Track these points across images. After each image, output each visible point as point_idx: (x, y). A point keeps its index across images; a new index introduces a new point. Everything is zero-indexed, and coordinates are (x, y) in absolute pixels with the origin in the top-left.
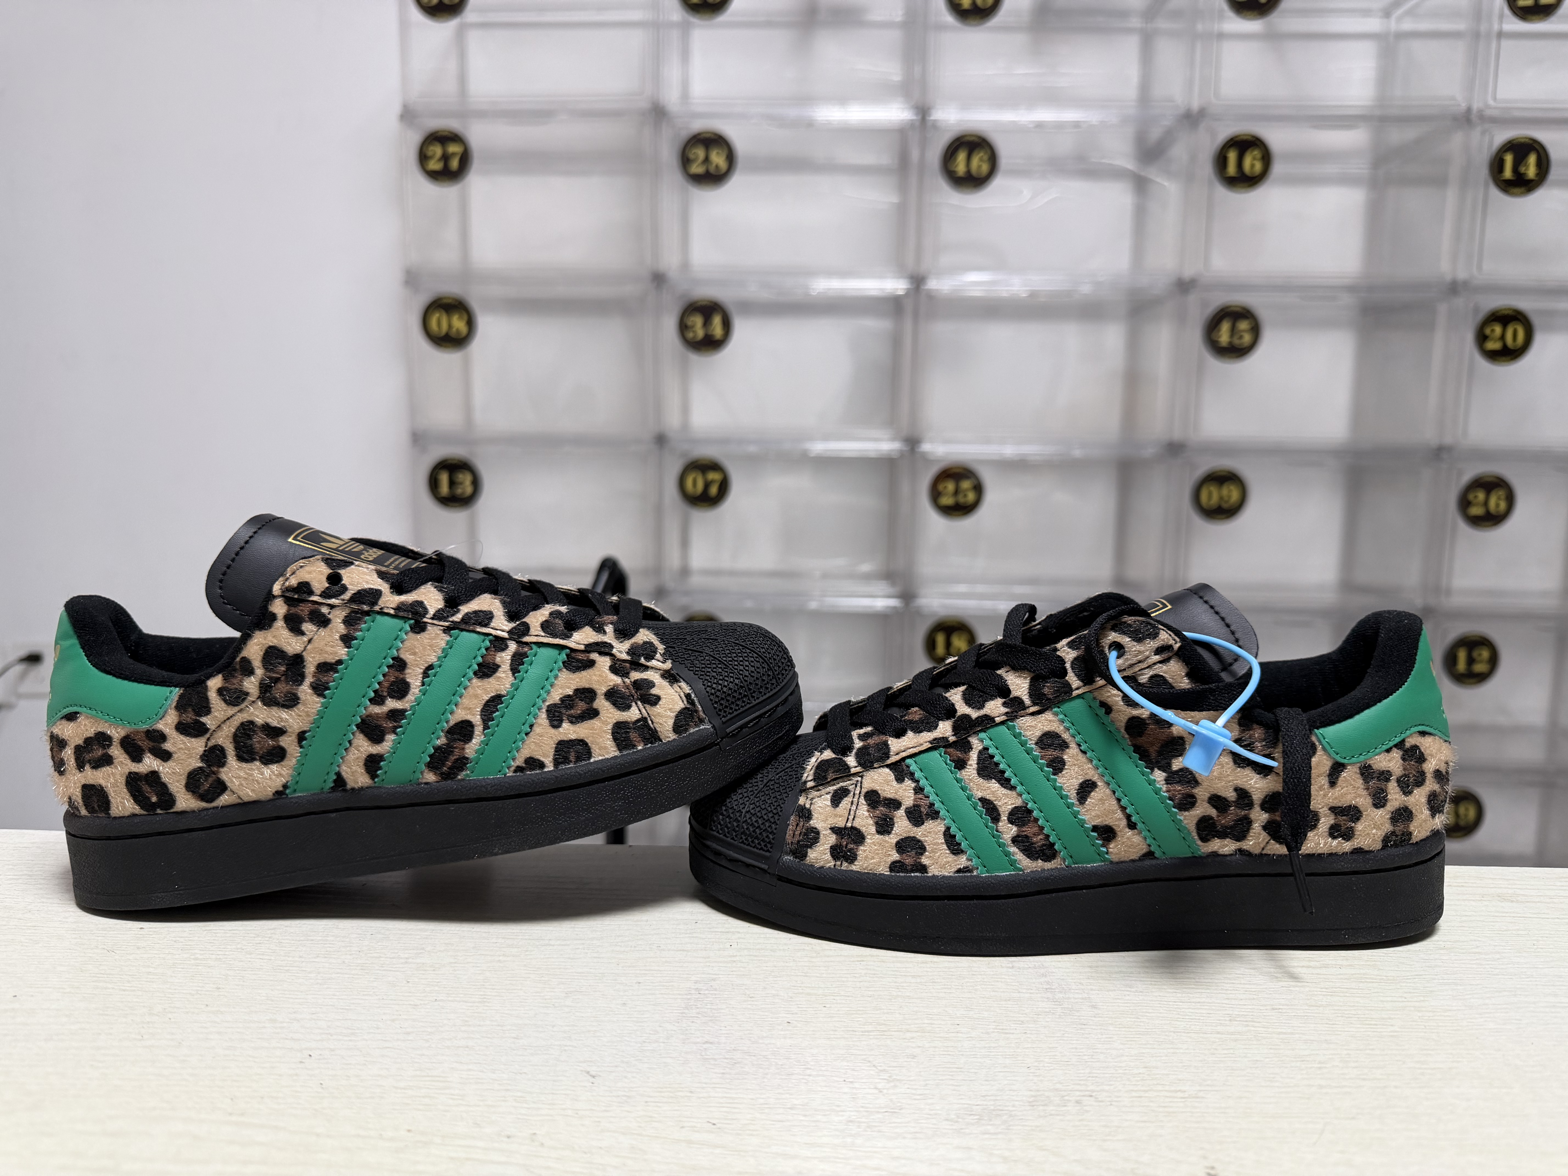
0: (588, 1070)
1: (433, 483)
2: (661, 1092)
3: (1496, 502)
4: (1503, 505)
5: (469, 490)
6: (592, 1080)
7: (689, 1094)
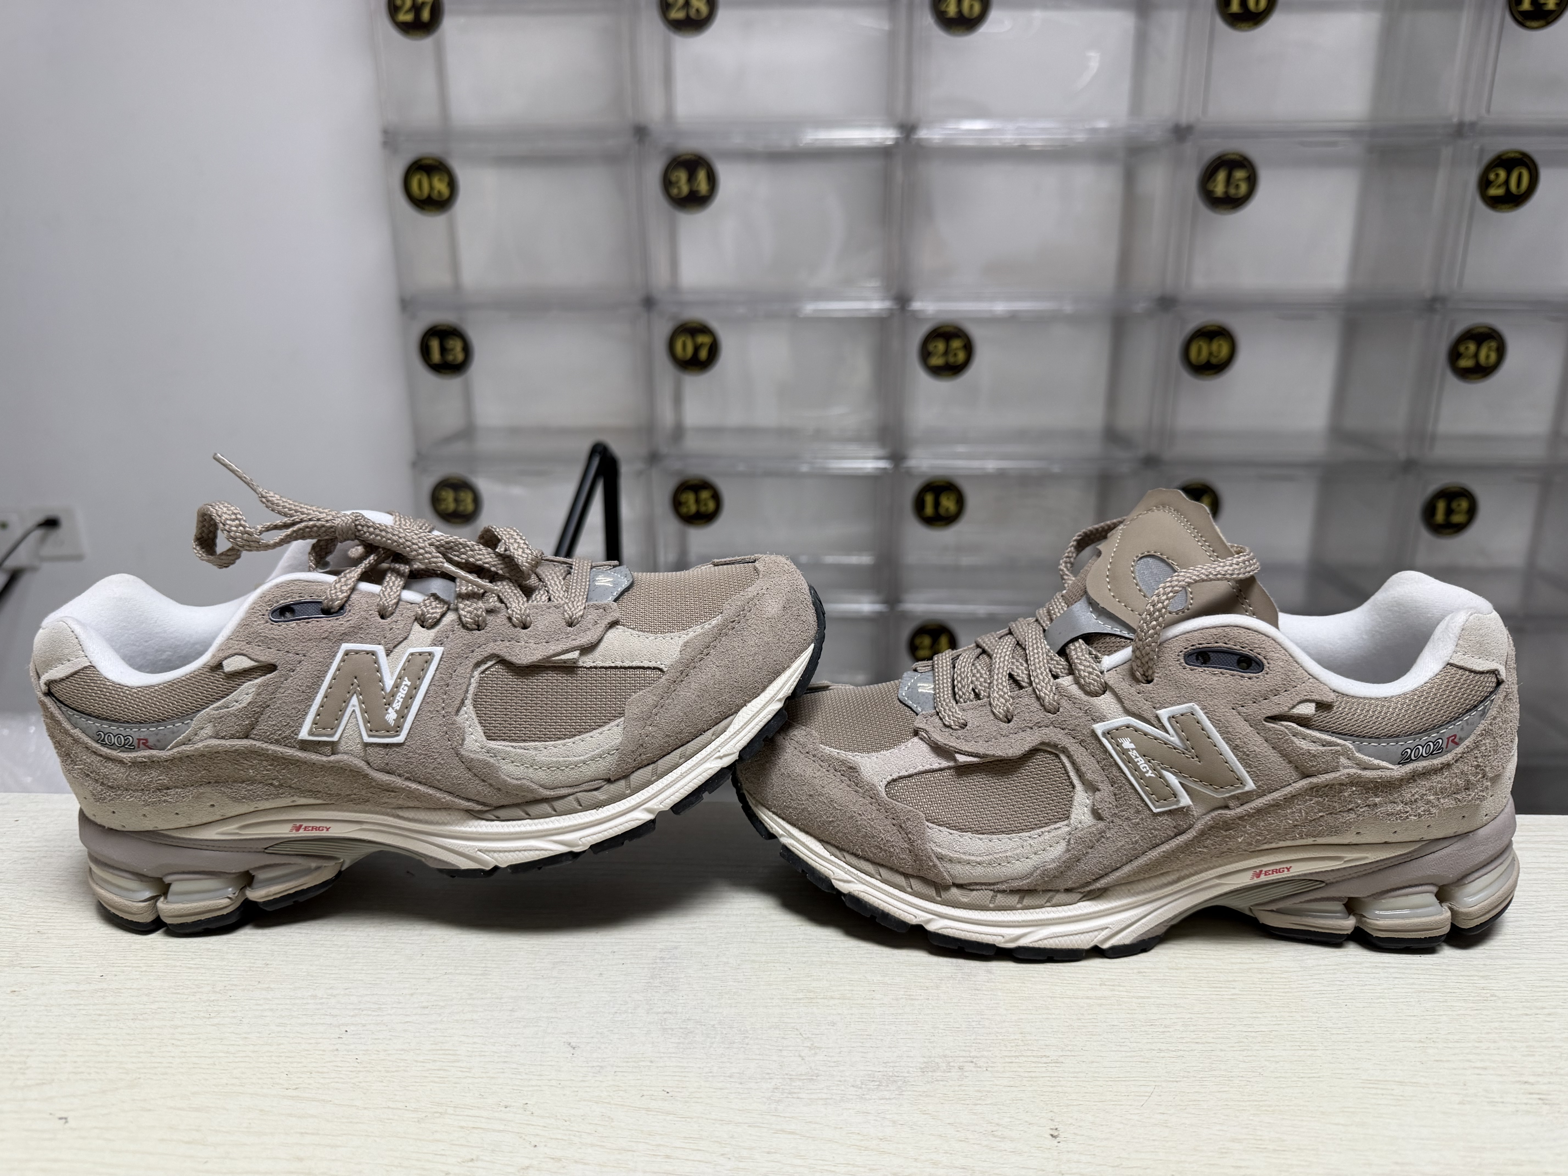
0: (570, 1041)
1: (425, 351)
2: (627, 1062)
3: (1486, 354)
4: (1493, 357)
5: (460, 357)
6: (572, 1051)
7: (649, 1064)
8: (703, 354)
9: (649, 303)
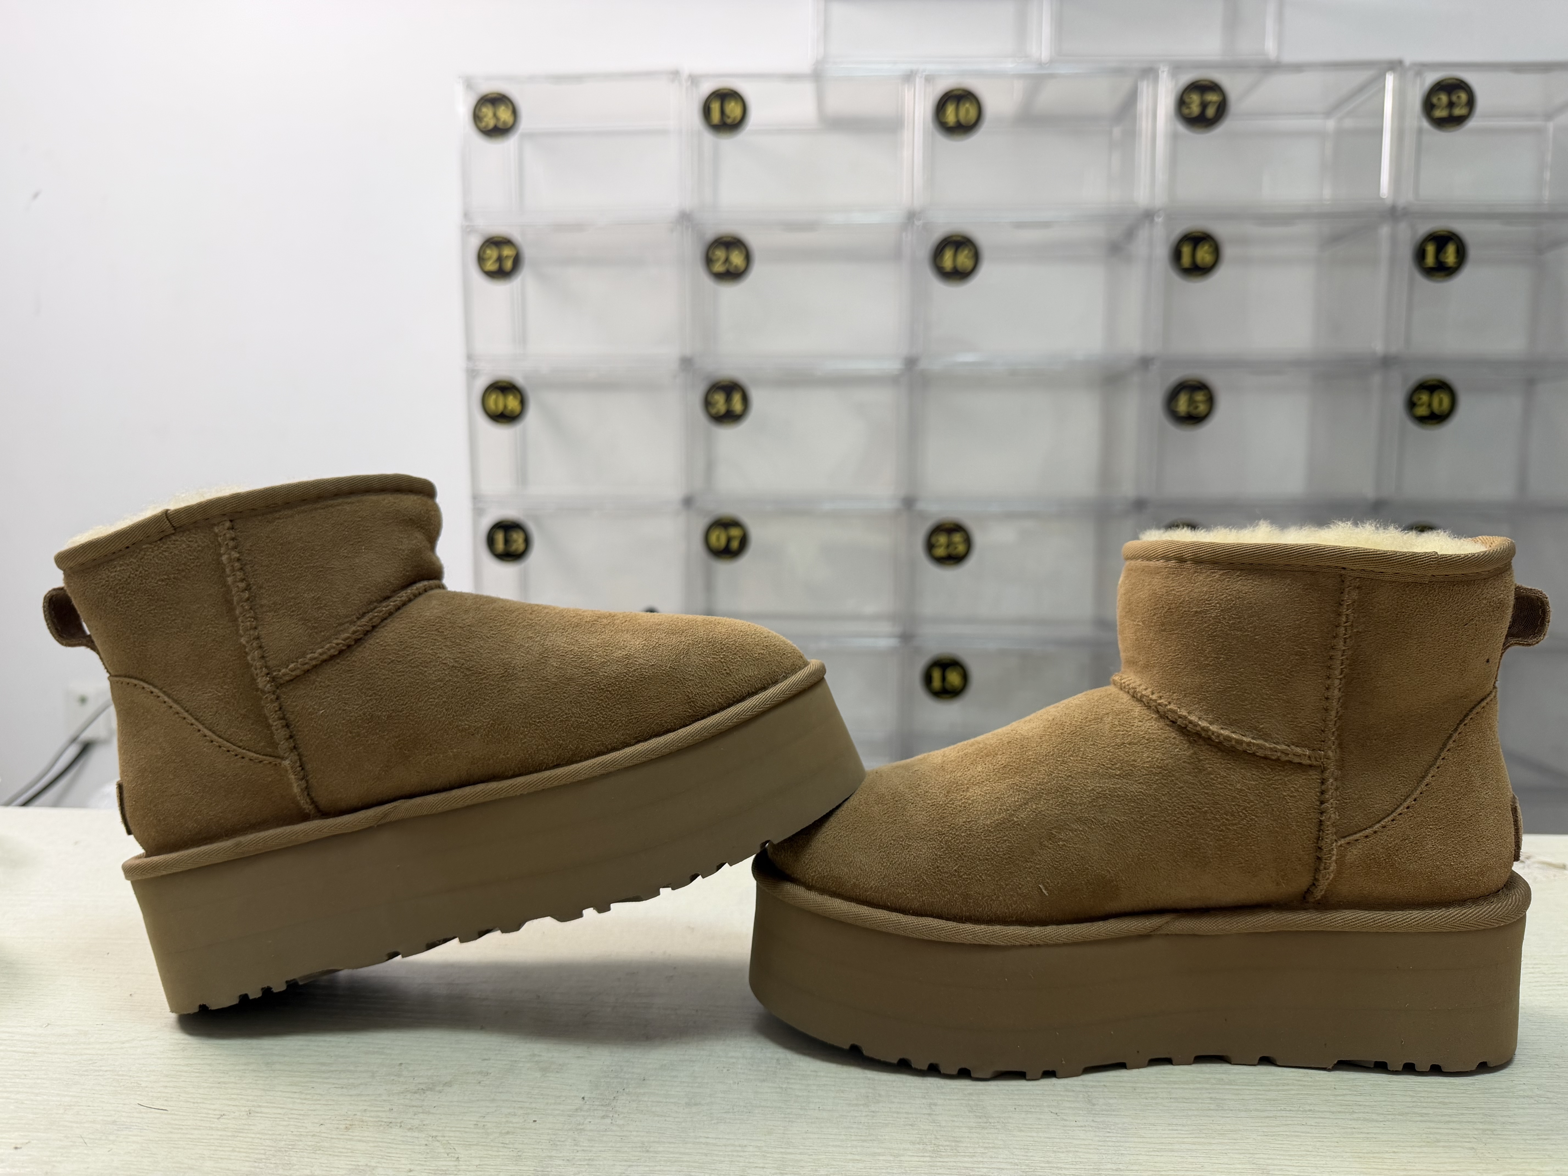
1: (491, 541)
5: (521, 546)
8: (735, 545)
9: (688, 502)
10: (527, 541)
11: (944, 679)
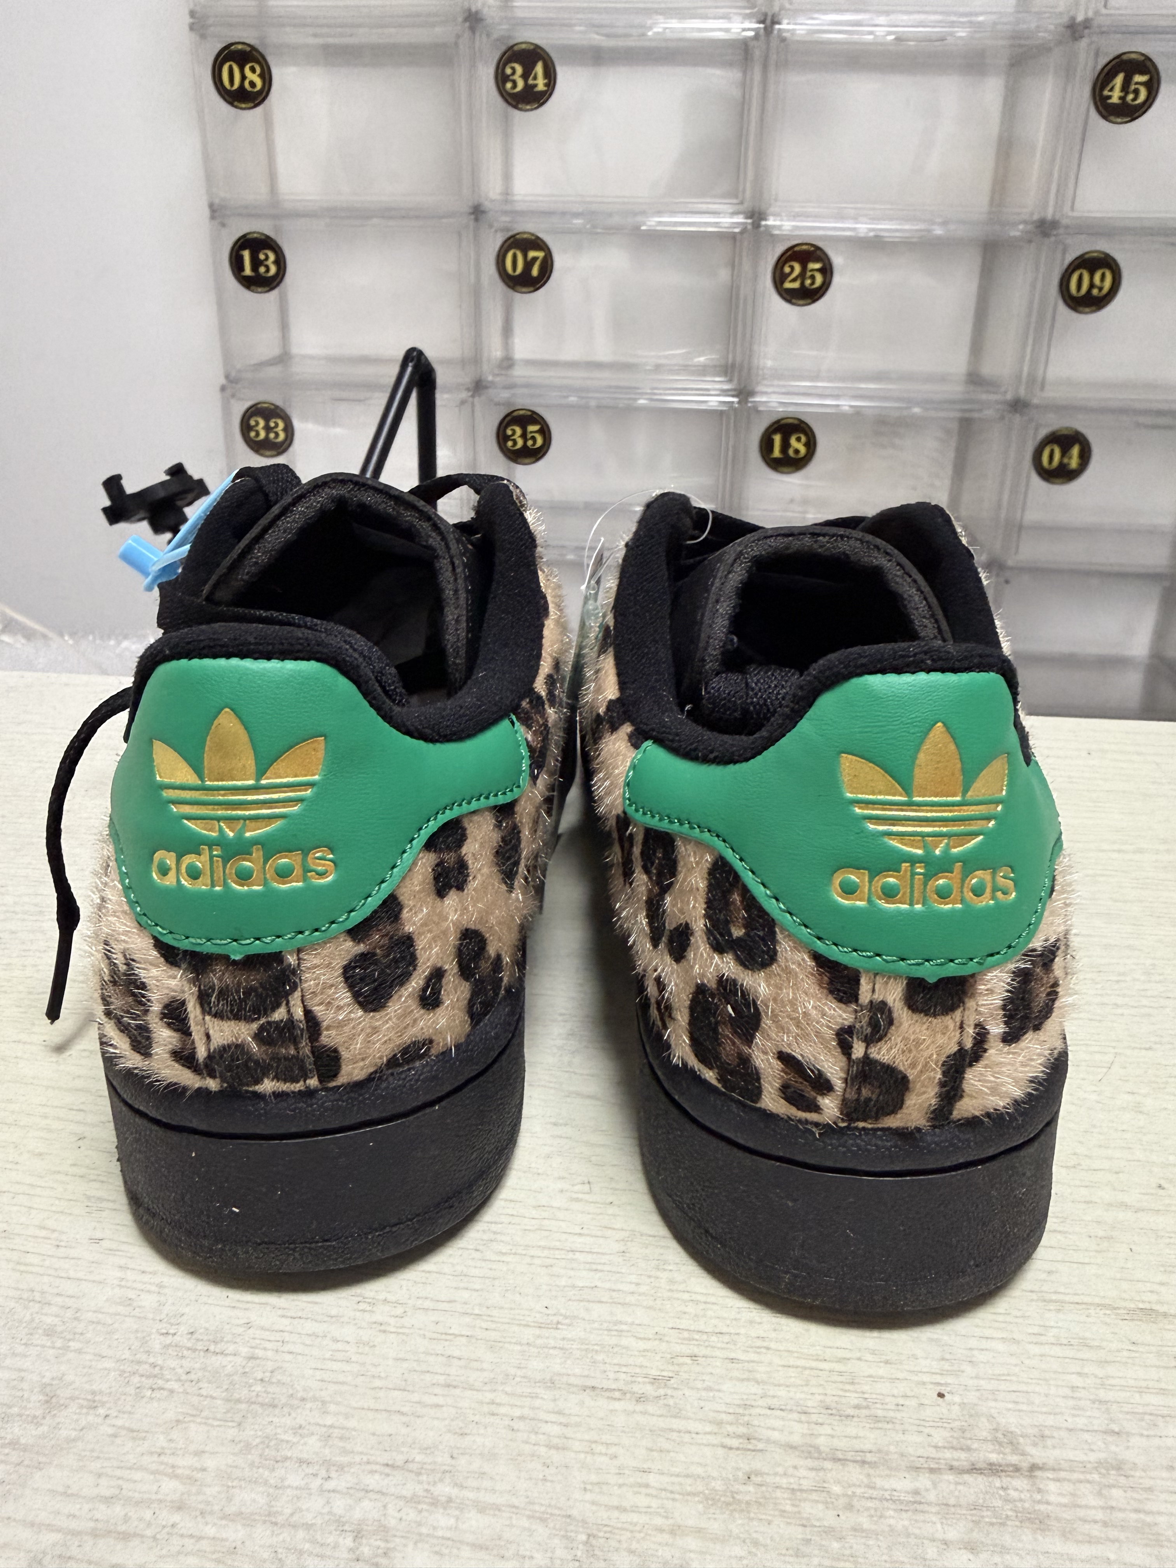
1: (236, 264)
5: (273, 270)
8: (535, 272)
9: (478, 212)
10: (281, 262)
11: (785, 445)
